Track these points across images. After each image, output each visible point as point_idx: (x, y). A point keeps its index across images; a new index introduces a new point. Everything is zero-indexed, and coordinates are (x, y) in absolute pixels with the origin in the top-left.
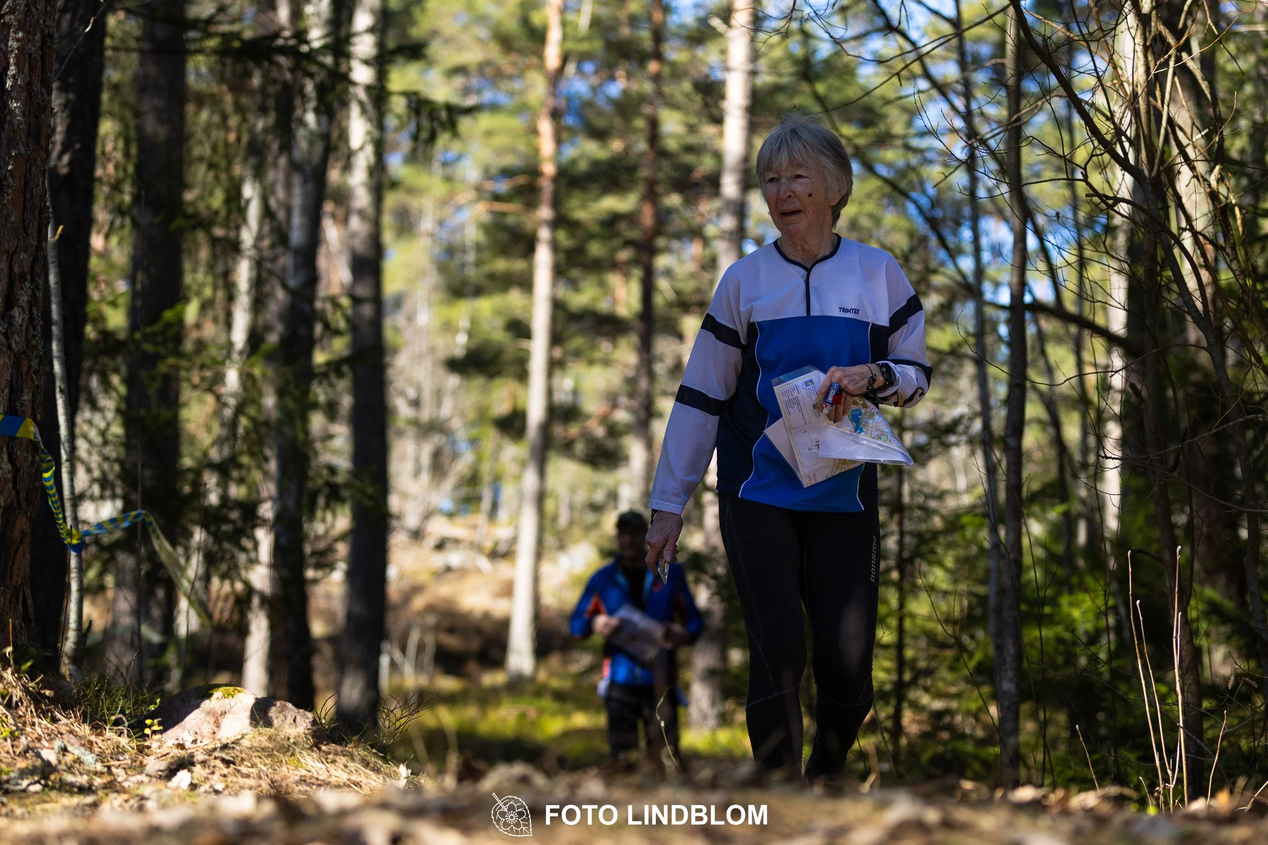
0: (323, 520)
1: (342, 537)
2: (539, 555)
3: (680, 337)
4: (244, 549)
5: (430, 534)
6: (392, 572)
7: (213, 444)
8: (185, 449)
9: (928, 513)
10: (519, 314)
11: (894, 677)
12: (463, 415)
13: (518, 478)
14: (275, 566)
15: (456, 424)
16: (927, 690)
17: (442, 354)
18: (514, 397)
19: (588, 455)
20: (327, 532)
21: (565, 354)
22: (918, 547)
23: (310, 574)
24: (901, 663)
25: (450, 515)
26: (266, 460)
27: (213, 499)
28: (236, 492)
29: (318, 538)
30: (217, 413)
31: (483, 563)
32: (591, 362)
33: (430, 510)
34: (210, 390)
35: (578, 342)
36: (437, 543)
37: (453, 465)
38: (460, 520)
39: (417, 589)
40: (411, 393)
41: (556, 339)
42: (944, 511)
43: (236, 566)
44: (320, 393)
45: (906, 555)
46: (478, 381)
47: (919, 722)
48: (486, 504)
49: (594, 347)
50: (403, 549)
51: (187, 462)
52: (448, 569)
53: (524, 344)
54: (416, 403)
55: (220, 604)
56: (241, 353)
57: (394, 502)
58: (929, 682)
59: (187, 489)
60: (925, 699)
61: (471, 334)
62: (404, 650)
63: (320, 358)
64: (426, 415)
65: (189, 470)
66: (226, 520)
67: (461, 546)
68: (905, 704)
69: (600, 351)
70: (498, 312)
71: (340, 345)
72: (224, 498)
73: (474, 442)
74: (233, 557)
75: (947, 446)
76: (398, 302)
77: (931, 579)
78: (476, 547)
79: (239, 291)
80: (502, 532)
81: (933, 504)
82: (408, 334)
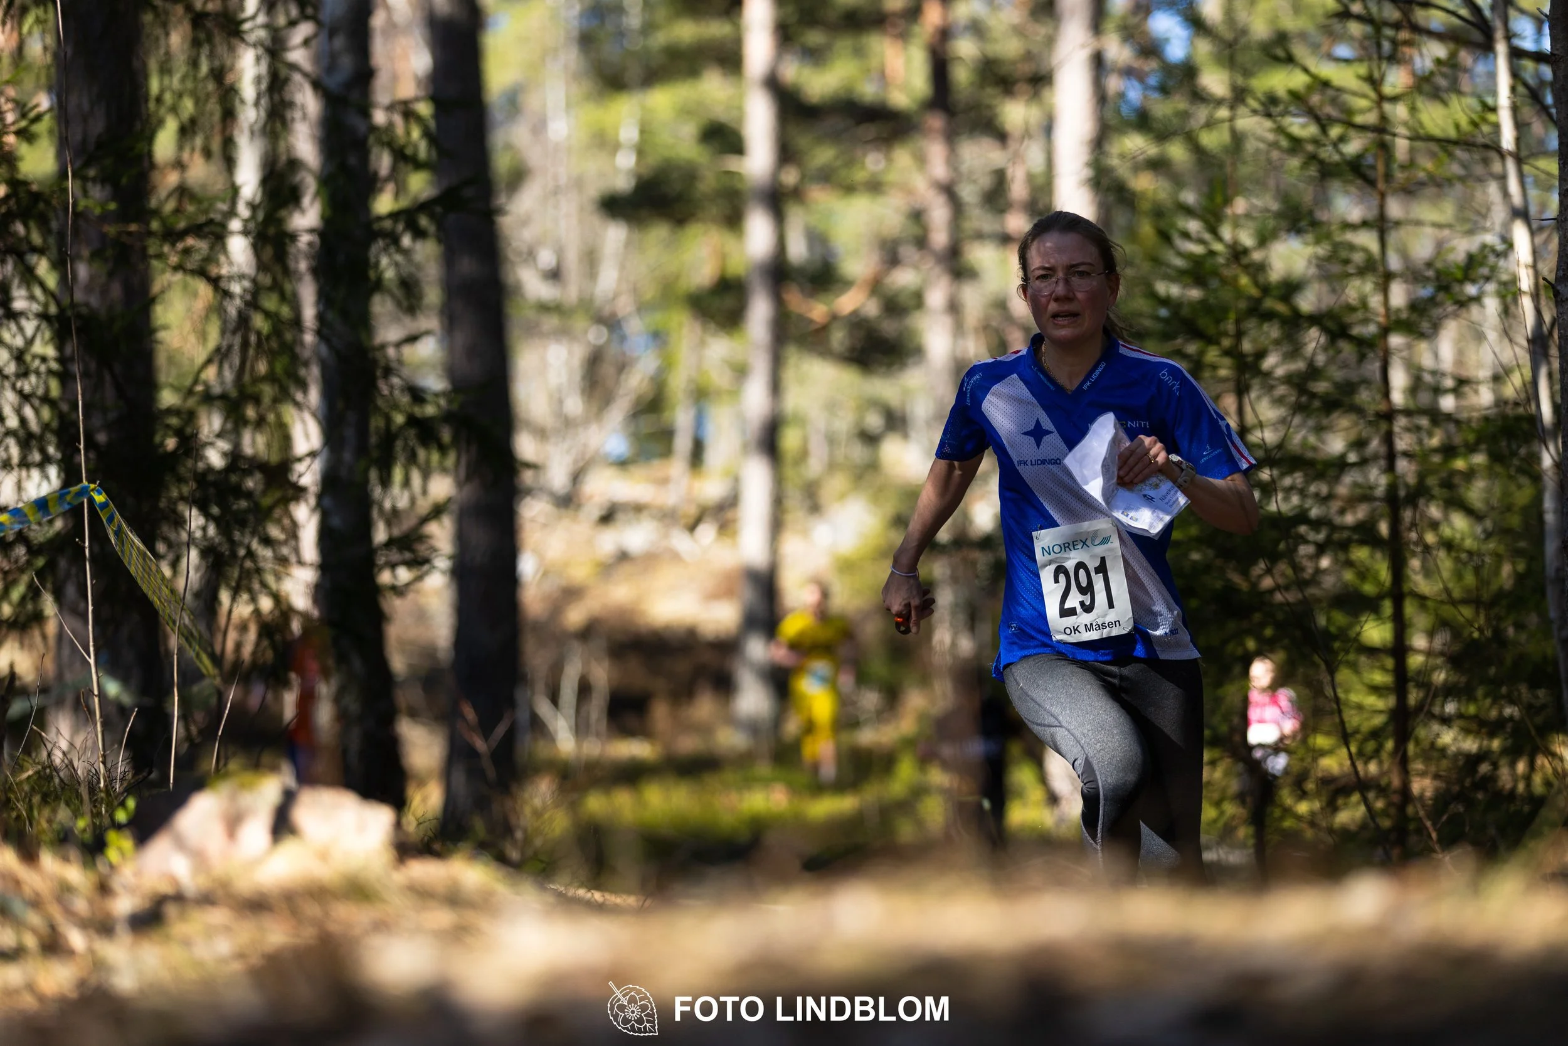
0: (406, 483)
1: (437, 511)
2: (777, 525)
3: (1001, 136)
4: (267, 541)
5: (591, 497)
6: (527, 566)
7: (209, 361)
8: (165, 374)
9: (1437, 417)
10: (721, 114)
11: (1391, 701)
12: (635, 291)
13: (735, 394)
14: (324, 567)
15: (624, 306)
16: (1446, 721)
17: (594, 190)
18: (723, 257)
19: (852, 349)
20: (413, 501)
21: (803, 177)
22: (1421, 477)
23: (385, 577)
24: (1402, 677)
25: (622, 464)
26: (303, 386)
27: (215, 458)
28: (254, 443)
29: (395, 512)
30: (218, 309)
31: (680, 541)
32: (849, 189)
33: (587, 457)
34: (201, 272)
35: (823, 155)
36: (603, 513)
37: (623, 377)
38: (639, 472)
39: (571, 593)
40: (546, 258)
41: (786, 153)
42: (1464, 415)
43: (259, 571)
44: (388, 267)
45: (1402, 493)
46: (659, 232)
47: (1436, 777)
48: (682, 443)
49: (850, 163)
50: (545, 526)
51: (168, 398)
52: (623, 556)
53: (732, 163)
54: (555, 275)
55: (232, 637)
56: (253, 206)
57: (526, 446)
58: (1450, 708)
59: (171, 443)
60: (1447, 737)
61: (641, 151)
62: (554, 699)
63: (384, 203)
64: (571, 292)
65: (170, 411)
66: (239, 492)
67: (645, 513)
68: (1411, 748)
69: (863, 167)
70: (685, 112)
71: (419, 184)
72: (235, 458)
73: (658, 337)
74: (250, 554)
75: (1464, 303)
76: (513, 101)
77: (1447, 532)
78: (667, 517)
79: (242, 102)
80: (711, 489)
81: (1448, 403)
82: (533, 156)
